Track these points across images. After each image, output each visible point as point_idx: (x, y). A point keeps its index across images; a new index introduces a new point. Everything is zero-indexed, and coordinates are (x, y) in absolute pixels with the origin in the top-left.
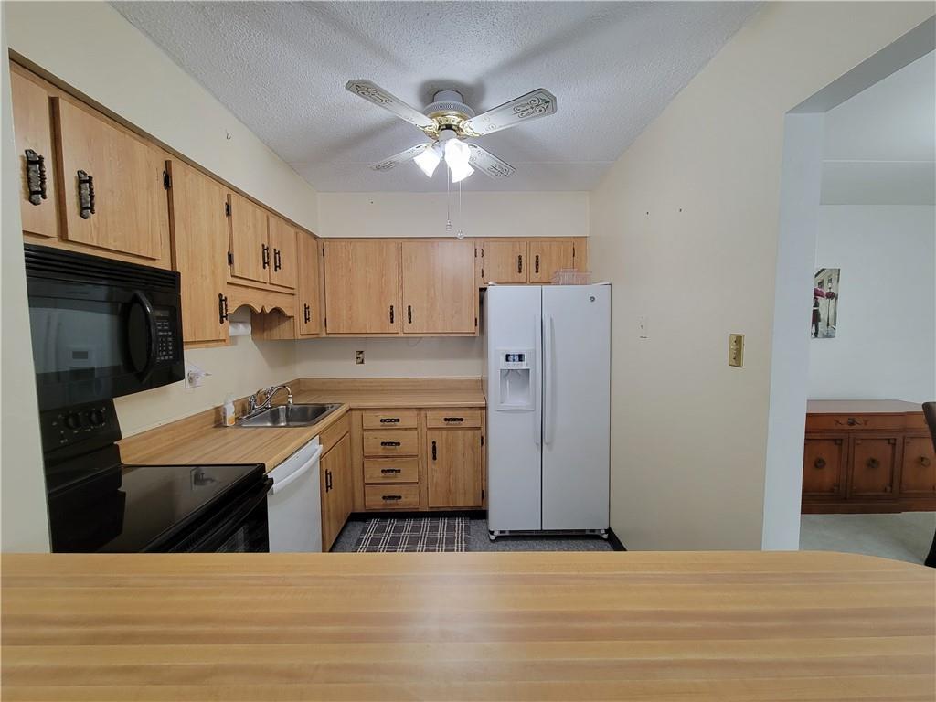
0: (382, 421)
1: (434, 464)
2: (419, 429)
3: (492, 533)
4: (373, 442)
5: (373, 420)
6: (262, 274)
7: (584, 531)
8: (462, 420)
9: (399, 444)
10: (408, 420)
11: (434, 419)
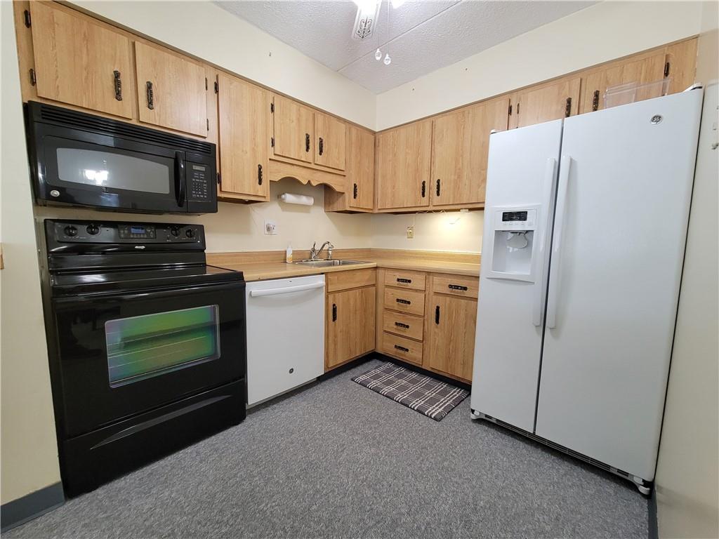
0: (398, 280)
1: (437, 327)
2: (427, 292)
3: (473, 411)
4: (390, 297)
5: (392, 279)
6: (304, 155)
7: (609, 467)
8: (465, 289)
9: (409, 303)
10: (418, 282)
11: (439, 284)
